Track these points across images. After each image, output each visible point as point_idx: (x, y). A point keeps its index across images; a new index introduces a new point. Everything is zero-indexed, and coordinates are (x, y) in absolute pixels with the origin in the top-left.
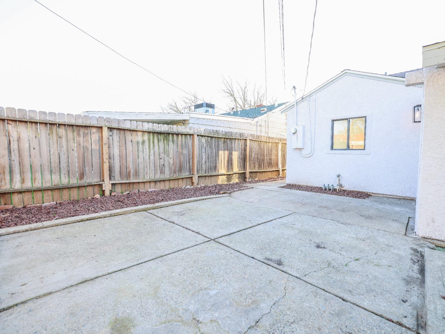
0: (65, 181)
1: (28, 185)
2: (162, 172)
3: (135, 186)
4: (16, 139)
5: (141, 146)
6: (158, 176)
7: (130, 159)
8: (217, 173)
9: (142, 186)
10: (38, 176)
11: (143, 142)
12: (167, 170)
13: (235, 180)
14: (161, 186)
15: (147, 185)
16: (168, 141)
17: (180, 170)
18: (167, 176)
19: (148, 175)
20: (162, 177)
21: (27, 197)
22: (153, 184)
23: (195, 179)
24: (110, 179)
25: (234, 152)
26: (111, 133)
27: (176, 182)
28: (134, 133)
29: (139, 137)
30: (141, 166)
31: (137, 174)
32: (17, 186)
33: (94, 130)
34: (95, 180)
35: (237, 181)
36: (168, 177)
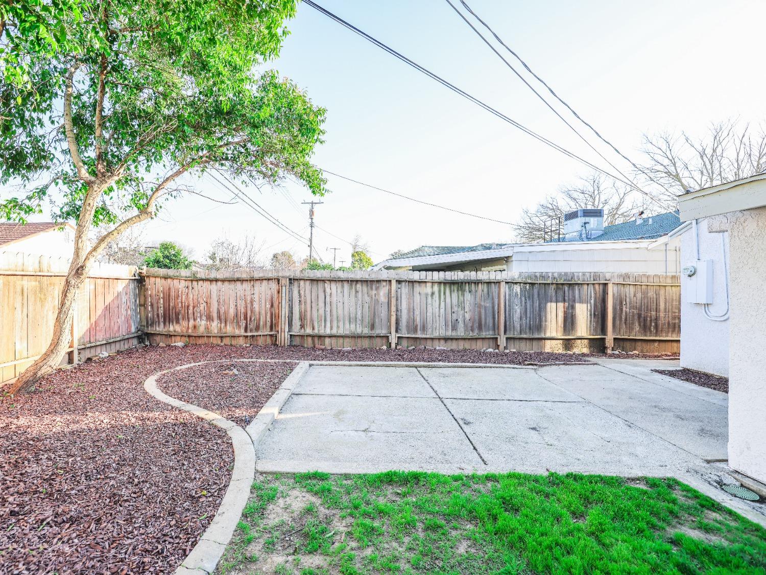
0: (359, 331)
1: (334, 332)
2: (454, 328)
3: (422, 341)
4: (329, 294)
5: (429, 298)
6: (450, 333)
7: (417, 312)
8: (543, 336)
9: (429, 342)
10: (341, 324)
11: (433, 294)
12: (461, 325)
13: (581, 348)
14: (453, 345)
15: (436, 342)
16: (463, 291)
17: (480, 328)
18: (461, 332)
19: (437, 331)
20: (454, 334)
21: (334, 340)
22: (442, 342)
23: (502, 341)
24: (397, 331)
25: (578, 306)
26: (399, 286)
27: (474, 342)
28: (423, 285)
29: (428, 289)
30: (429, 320)
31: (424, 328)
32: (328, 332)
33: (384, 284)
34: (383, 332)
35: (586, 350)
36: (462, 334)
